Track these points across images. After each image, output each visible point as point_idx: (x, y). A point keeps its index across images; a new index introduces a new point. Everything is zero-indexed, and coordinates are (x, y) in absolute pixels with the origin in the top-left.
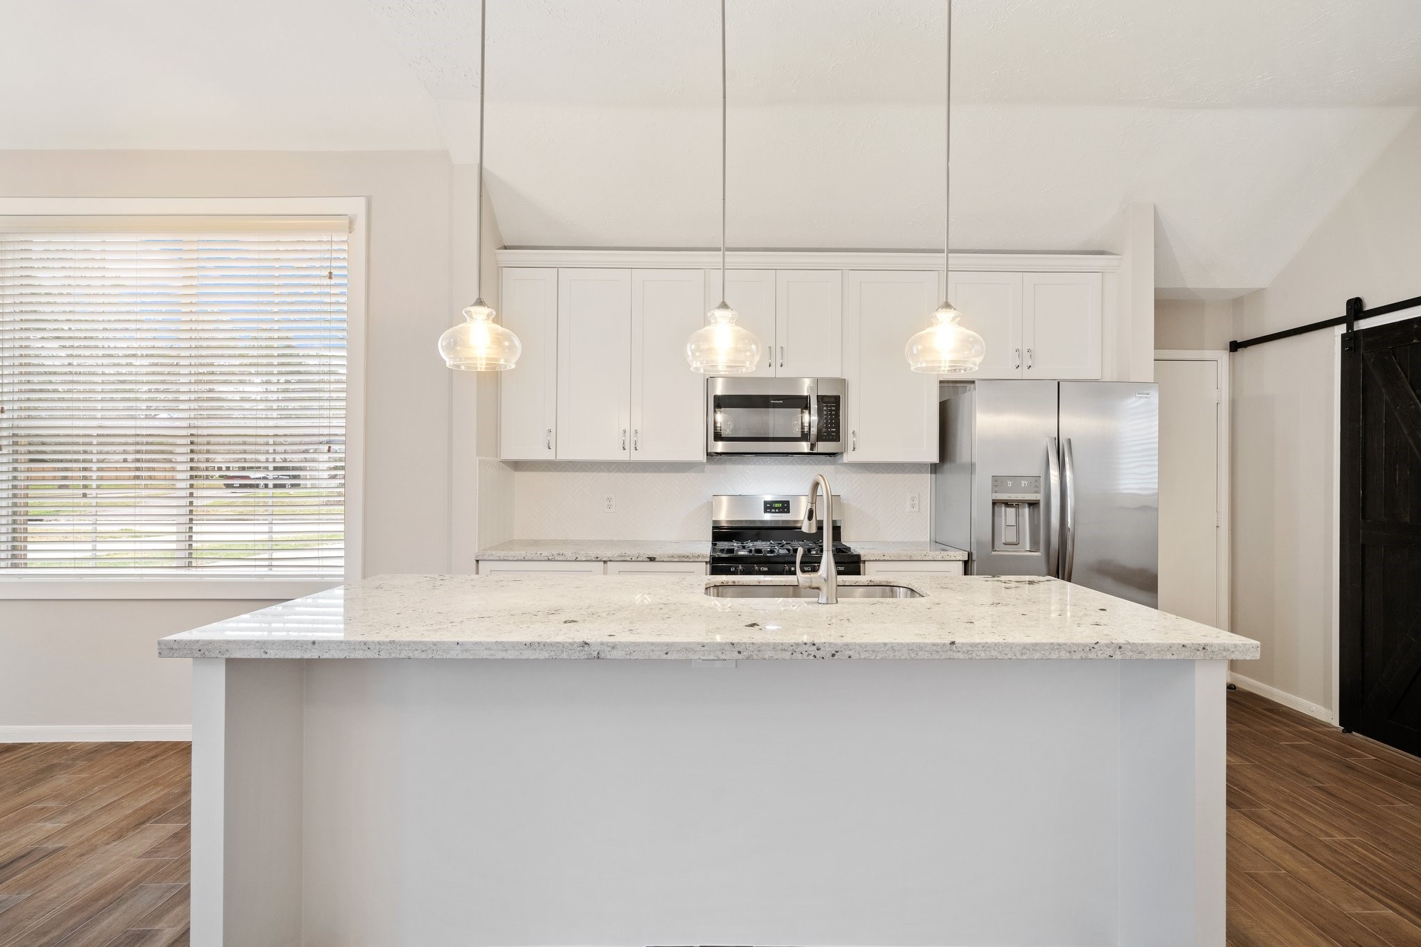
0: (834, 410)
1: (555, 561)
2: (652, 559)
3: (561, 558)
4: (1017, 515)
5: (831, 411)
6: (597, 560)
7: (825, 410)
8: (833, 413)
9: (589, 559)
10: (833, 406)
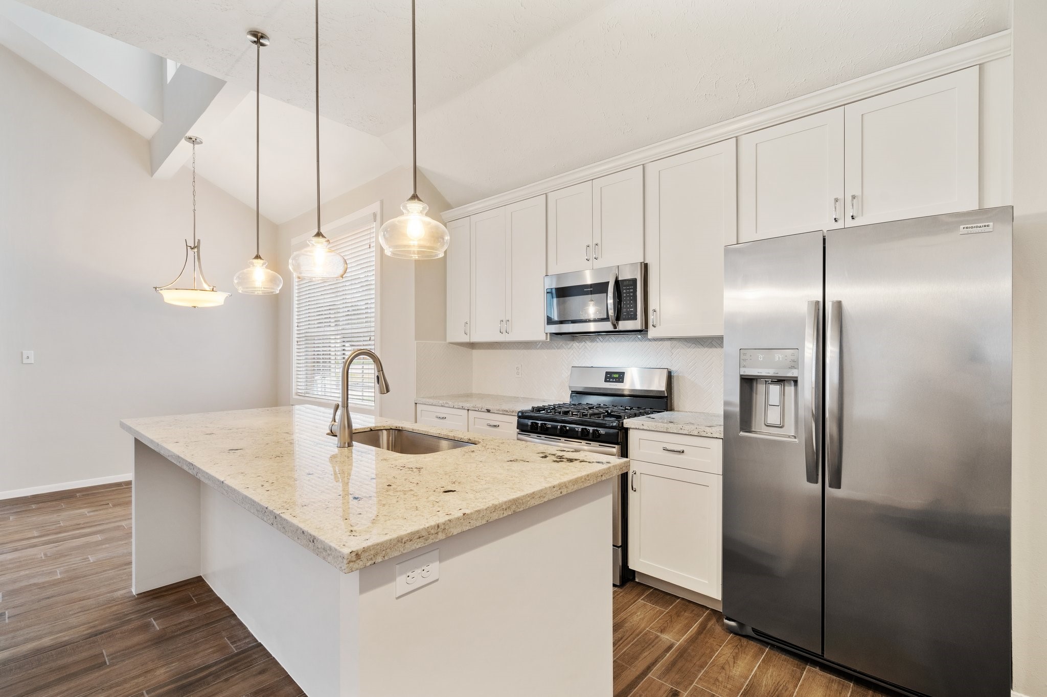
0: (632, 292)
1: (445, 407)
2: (488, 411)
3: (447, 405)
4: (783, 394)
5: (629, 293)
6: (463, 408)
7: (625, 293)
8: (632, 294)
9: (459, 407)
10: (631, 289)
